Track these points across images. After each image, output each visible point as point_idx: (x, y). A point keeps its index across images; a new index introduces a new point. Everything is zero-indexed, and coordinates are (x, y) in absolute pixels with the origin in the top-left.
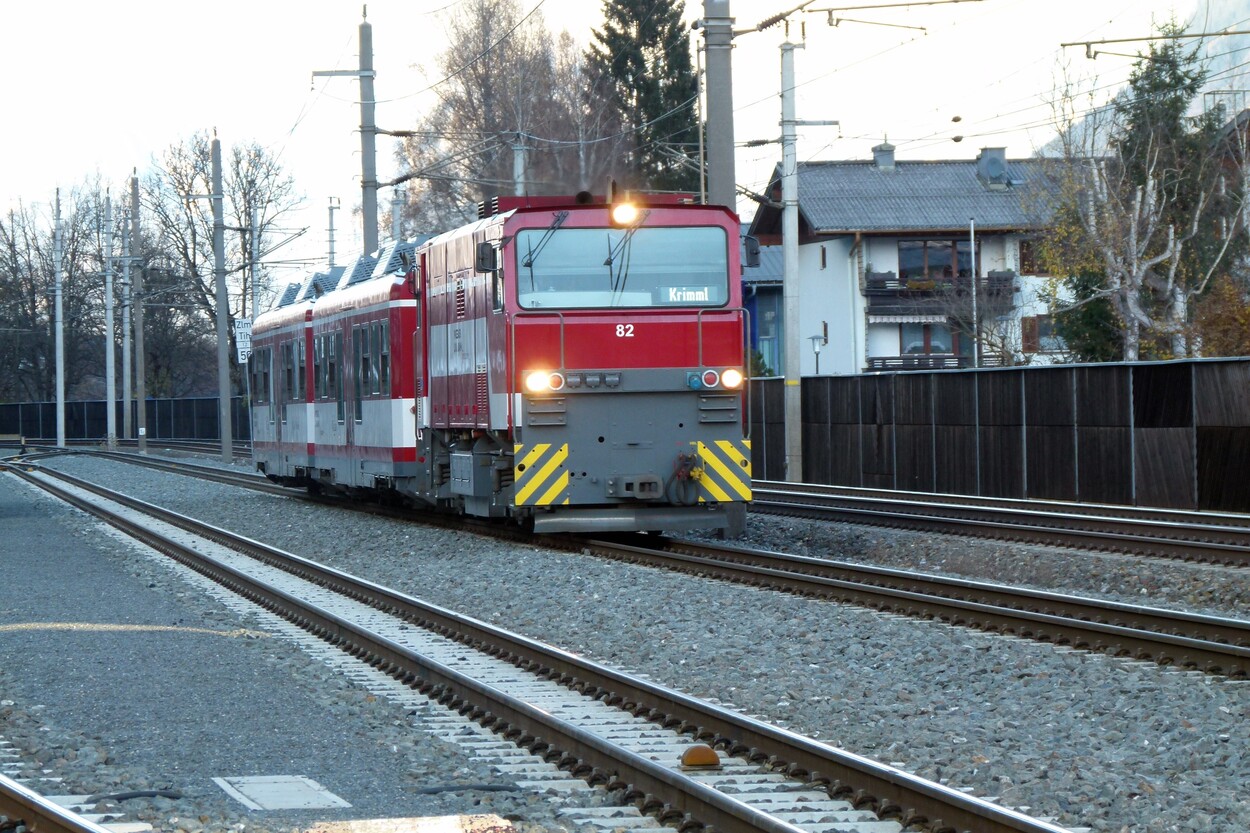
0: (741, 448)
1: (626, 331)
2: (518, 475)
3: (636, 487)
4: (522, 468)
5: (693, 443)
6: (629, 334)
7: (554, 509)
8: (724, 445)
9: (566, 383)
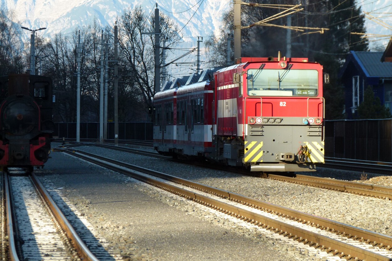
0: (321, 144)
1: (283, 104)
2: (246, 151)
3: (285, 157)
4: (247, 149)
5: (305, 142)
6: (284, 105)
7: (258, 163)
8: (315, 143)
9: (263, 121)
